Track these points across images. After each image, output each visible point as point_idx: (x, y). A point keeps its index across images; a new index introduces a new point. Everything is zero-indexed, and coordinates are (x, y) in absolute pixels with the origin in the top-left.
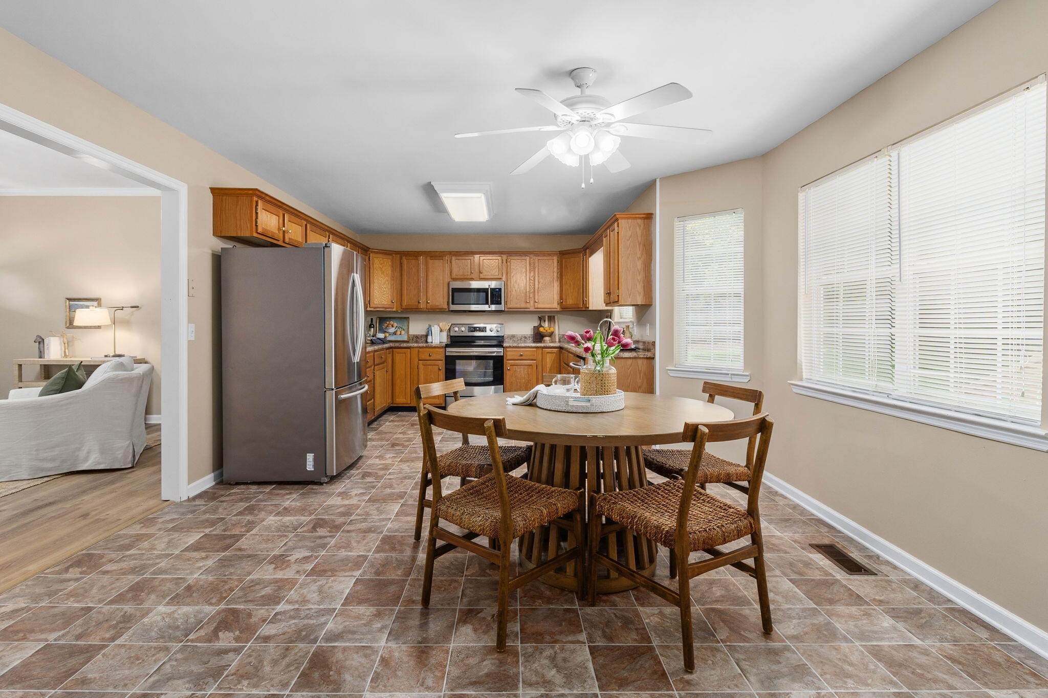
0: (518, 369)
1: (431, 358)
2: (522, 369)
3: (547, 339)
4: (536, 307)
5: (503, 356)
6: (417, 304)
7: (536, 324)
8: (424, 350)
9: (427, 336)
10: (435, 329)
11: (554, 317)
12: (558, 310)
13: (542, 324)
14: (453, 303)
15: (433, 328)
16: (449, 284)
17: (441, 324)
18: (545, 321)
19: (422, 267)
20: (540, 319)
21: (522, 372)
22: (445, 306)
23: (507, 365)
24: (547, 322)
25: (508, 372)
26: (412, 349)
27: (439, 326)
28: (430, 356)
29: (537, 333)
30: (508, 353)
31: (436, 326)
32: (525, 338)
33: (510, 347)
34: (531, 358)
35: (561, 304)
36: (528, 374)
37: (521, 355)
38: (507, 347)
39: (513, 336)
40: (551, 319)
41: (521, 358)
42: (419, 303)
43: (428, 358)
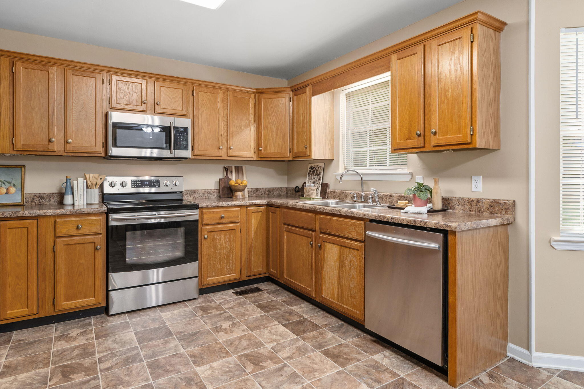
0: (217, 236)
1: (80, 232)
2: (222, 236)
3: (239, 194)
4: (230, 154)
5: (197, 221)
6: (47, 143)
7: (221, 177)
8: (67, 219)
9: (61, 196)
10: (79, 185)
11: (242, 167)
12: (255, 159)
13: (230, 177)
14: (115, 145)
15: (75, 183)
16: (106, 116)
17: (89, 176)
18: (231, 172)
19: (56, 85)
20: (226, 170)
21: (223, 239)
22: (100, 149)
23: (204, 231)
24: (234, 174)
25: (204, 242)
26: (41, 220)
27: (85, 179)
28: (78, 228)
29: (224, 187)
30: (205, 216)
31: (81, 180)
32: (209, 193)
33: (207, 208)
34: (233, 220)
35: (258, 151)
36: (230, 241)
37: (222, 218)
38: (202, 208)
39: (194, 192)
40: (239, 170)
41: (222, 221)
42: (50, 141)
43: (74, 232)
